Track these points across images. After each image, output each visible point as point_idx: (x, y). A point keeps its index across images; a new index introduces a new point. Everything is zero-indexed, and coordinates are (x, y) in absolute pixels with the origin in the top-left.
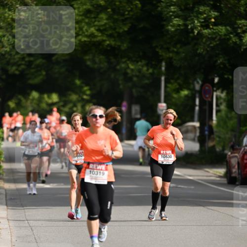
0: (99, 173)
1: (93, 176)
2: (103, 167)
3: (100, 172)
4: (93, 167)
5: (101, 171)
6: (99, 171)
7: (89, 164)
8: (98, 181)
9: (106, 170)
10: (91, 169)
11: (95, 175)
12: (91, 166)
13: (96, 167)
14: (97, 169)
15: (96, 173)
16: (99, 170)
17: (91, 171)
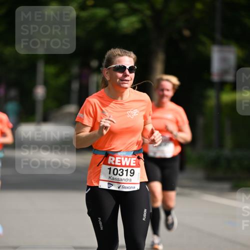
0: (125, 173)
1: (115, 177)
2: (133, 161)
3: (127, 170)
4: (115, 162)
5: (130, 169)
6: (125, 169)
7: (107, 155)
8: (125, 188)
9: (138, 166)
10: (111, 165)
11: (118, 176)
12: (111, 159)
13: (121, 162)
14: (121, 166)
15: (119, 172)
16: (125, 166)
17: (110, 169)
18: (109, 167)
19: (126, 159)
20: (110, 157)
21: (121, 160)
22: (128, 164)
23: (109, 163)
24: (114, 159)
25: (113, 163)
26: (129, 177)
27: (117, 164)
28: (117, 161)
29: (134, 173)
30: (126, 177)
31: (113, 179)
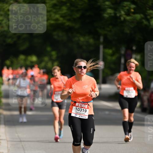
0: (82, 110)
1: (78, 112)
2: (86, 106)
3: (83, 110)
4: (78, 105)
5: (85, 109)
7: (75, 102)
8: (82, 117)
9: (88, 108)
10: (77, 106)
11: (79, 112)
12: (77, 104)
13: (81, 106)
14: (81, 107)
15: (80, 110)
16: (83, 108)
17: (76, 108)
18: (76, 107)
19: (83, 105)
20: (77, 103)
21: (81, 105)
22: (84, 107)
23: (76, 105)
24: (78, 104)
25: (78, 106)
26: (84, 112)
27: (79, 106)
28: (79, 105)
29: (86, 111)
30: (83, 113)
31: (77, 112)
